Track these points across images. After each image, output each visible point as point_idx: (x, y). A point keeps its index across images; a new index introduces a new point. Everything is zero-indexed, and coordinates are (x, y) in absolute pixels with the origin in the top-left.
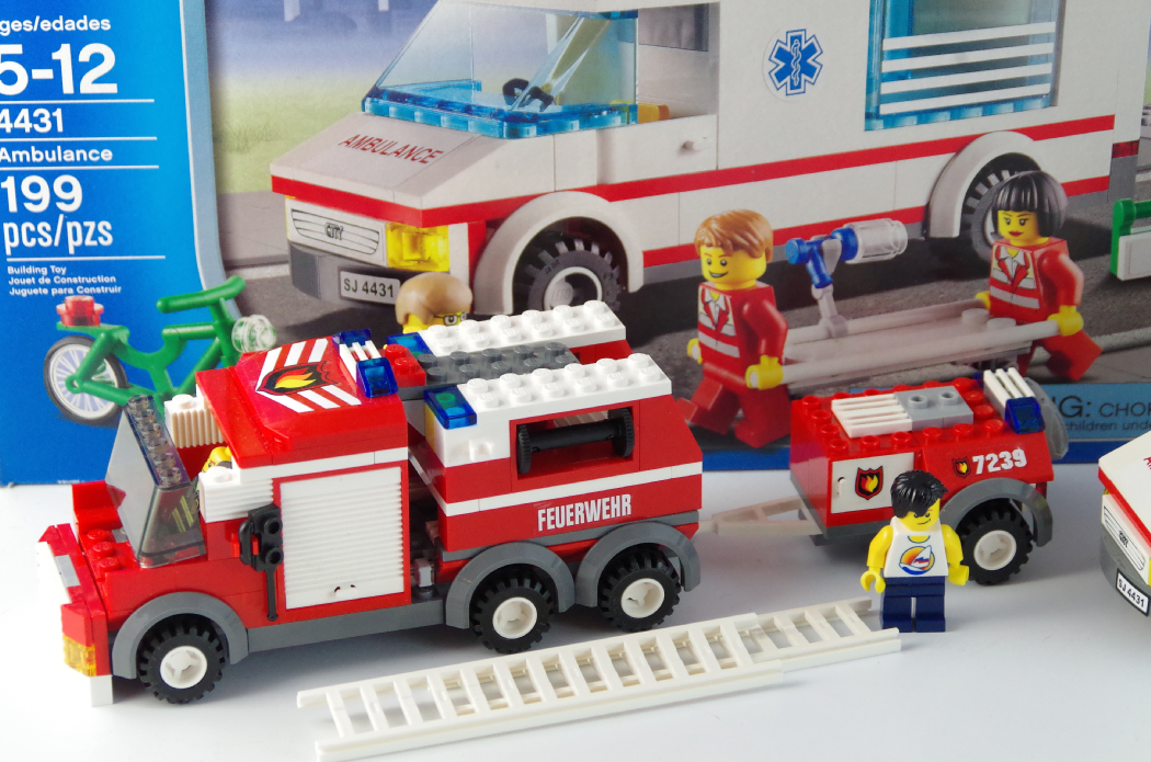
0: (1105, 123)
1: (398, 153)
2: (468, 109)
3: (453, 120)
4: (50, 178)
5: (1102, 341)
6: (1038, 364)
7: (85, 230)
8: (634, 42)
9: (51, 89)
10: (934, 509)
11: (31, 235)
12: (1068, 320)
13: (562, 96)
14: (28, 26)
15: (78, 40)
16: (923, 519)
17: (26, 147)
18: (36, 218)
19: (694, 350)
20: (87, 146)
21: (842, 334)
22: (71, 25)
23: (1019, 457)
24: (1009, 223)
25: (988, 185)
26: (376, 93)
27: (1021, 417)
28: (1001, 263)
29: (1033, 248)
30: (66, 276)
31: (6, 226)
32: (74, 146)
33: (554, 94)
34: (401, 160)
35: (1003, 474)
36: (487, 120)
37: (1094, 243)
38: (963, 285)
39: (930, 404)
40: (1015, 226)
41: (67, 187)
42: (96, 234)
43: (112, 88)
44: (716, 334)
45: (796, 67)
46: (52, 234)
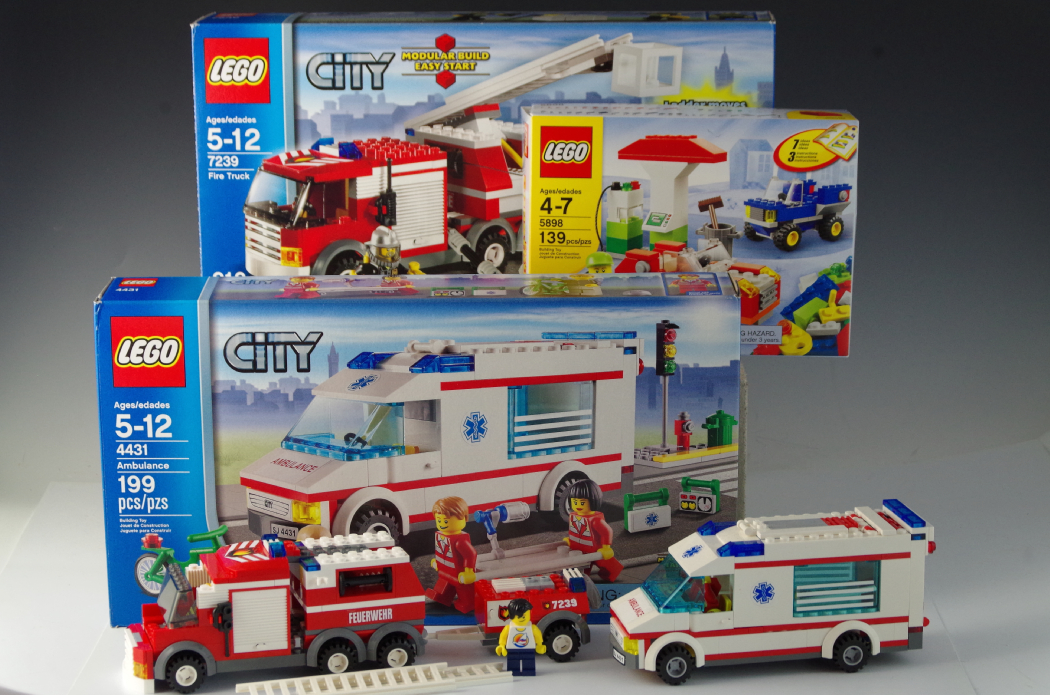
0: (617, 457)
1: (297, 467)
2: (329, 447)
3: (322, 452)
4: (141, 476)
5: (624, 563)
6: (594, 573)
7: (156, 502)
8: (402, 416)
9: (142, 435)
10: (527, 614)
11: (132, 503)
12: (606, 552)
13: (371, 442)
14: (133, 406)
15: (155, 413)
16: (521, 619)
17: (130, 462)
18: (133, 496)
19: (434, 565)
20: (158, 462)
21: (502, 557)
22: (152, 406)
23: (574, 602)
24: (576, 504)
25: (566, 486)
26: (287, 439)
27: (577, 586)
28: (574, 523)
29: (588, 516)
30: (147, 523)
31: (120, 499)
32: (152, 462)
33: (367, 440)
34: (298, 471)
35: (566, 609)
36: (337, 452)
37: (616, 514)
38: (557, 534)
39: (536, 581)
40: (579, 506)
41: (148, 481)
42: (161, 504)
43: (169, 435)
44: (444, 557)
45: (476, 430)
46: (141, 503)
